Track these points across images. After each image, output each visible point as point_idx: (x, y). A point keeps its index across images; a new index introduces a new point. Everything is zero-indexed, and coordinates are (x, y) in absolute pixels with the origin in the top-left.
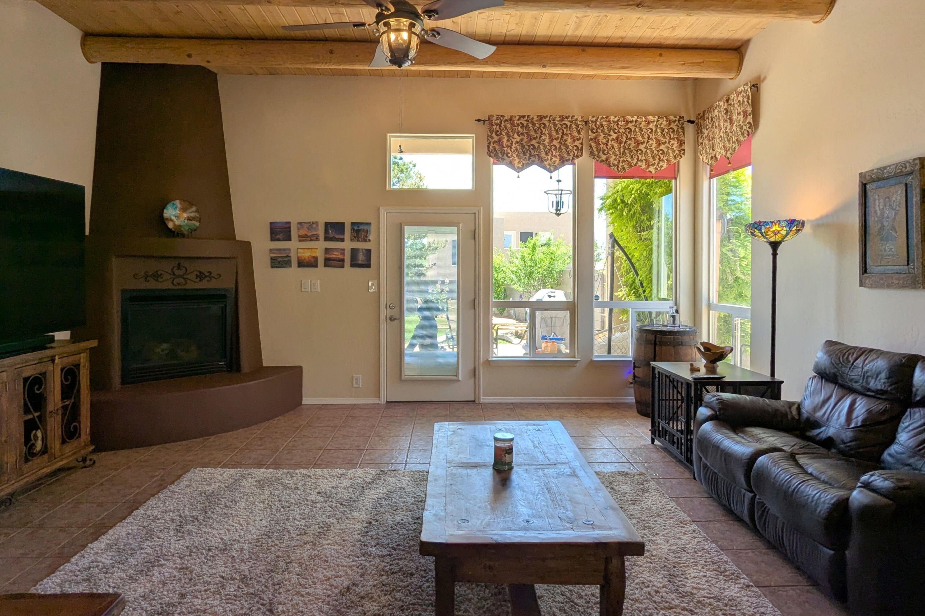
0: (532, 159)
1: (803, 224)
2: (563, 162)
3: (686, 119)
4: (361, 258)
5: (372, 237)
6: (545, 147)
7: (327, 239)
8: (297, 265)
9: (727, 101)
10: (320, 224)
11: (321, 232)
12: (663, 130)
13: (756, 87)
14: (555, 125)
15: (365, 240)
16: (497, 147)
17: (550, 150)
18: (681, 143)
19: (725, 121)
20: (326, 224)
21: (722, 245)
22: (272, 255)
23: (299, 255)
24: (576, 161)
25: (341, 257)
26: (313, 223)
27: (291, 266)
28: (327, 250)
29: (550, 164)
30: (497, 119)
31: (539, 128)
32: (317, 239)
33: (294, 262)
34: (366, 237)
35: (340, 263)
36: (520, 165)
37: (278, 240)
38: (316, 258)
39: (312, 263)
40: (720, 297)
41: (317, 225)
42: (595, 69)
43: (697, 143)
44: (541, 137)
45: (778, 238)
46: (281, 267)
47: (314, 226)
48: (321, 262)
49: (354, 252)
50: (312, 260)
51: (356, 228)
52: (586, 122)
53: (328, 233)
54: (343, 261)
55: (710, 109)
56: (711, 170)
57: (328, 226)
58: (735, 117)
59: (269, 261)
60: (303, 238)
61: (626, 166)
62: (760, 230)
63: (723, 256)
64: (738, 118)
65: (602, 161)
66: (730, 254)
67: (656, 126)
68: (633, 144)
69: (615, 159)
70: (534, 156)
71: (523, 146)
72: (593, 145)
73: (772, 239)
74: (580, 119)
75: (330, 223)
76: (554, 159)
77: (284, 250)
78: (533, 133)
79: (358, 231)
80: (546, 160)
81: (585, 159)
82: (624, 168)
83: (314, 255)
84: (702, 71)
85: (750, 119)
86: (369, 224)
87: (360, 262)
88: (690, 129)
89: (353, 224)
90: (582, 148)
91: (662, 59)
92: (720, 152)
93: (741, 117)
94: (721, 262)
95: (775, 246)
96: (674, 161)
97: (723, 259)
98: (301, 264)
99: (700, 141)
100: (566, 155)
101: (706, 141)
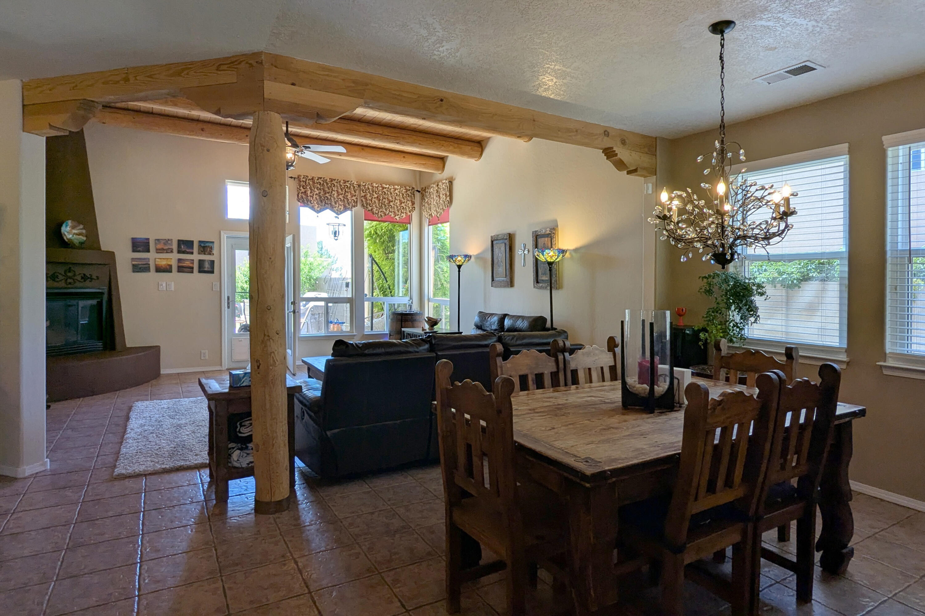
0: (327, 205)
1: (471, 256)
2: (346, 209)
3: (416, 189)
4: (207, 266)
5: (215, 251)
6: (335, 199)
7: (179, 252)
8: (154, 270)
9: (438, 185)
10: (173, 241)
11: (175, 247)
12: (403, 195)
13: (451, 183)
14: (341, 186)
15: (210, 254)
16: (304, 196)
17: (337, 201)
18: (413, 203)
19: (437, 196)
20: (179, 241)
21: (435, 265)
22: (133, 263)
23: (157, 263)
24: (353, 209)
25: (191, 265)
26: (169, 240)
27: (150, 271)
28: (180, 260)
29: (337, 210)
30: (303, 178)
31: (331, 186)
32: (172, 252)
33: (152, 268)
34: (211, 251)
35: (190, 270)
36: (318, 209)
37: (139, 251)
38: (171, 266)
39: (168, 269)
40: (434, 294)
41: (172, 242)
42: (369, 160)
43: (421, 205)
44: (332, 192)
45: (460, 263)
46: (141, 272)
47: (169, 242)
48: (175, 268)
49: (201, 262)
50: (168, 267)
51: (202, 245)
52: (359, 186)
53: (181, 248)
54: (192, 268)
55: (429, 187)
56: (429, 222)
57: (180, 242)
58: (441, 196)
59: (131, 267)
60: (159, 251)
61: (382, 215)
62: (453, 259)
63: (435, 270)
64: (443, 197)
65: (369, 210)
66: (439, 270)
67: (399, 192)
68: (387, 202)
69: (376, 210)
70: (328, 204)
71: (320, 197)
72: (364, 200)
73: (458, 264)
74: (355, 183)
75: (183, 241)
76: (340, 207)
77: (144, 259)
78: (327, 189)
79: (204, 247)
80: (335, 207)
81: (359, 208)
82: (381, 216)
83: (169, 263)
84: (425, 168)
85: (448, 199)
86: (213, 242)
87: (206, 269)
88: (418, 195)
89: (200, 242)
90: (357, 201)
91: (404, 160)
92: (434, 214)
93: (444, 196)
94: (435, 275)
95: (459, 267)
96: (409, 214)
97: (436, 273)
98: (159, 270)
99: (424, 204)
100: (347, 205)
101: (426, 205)
